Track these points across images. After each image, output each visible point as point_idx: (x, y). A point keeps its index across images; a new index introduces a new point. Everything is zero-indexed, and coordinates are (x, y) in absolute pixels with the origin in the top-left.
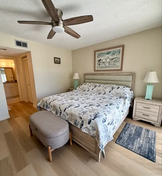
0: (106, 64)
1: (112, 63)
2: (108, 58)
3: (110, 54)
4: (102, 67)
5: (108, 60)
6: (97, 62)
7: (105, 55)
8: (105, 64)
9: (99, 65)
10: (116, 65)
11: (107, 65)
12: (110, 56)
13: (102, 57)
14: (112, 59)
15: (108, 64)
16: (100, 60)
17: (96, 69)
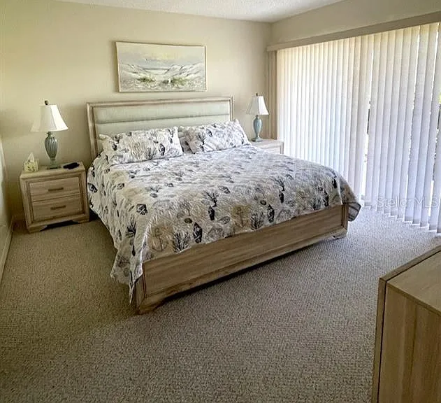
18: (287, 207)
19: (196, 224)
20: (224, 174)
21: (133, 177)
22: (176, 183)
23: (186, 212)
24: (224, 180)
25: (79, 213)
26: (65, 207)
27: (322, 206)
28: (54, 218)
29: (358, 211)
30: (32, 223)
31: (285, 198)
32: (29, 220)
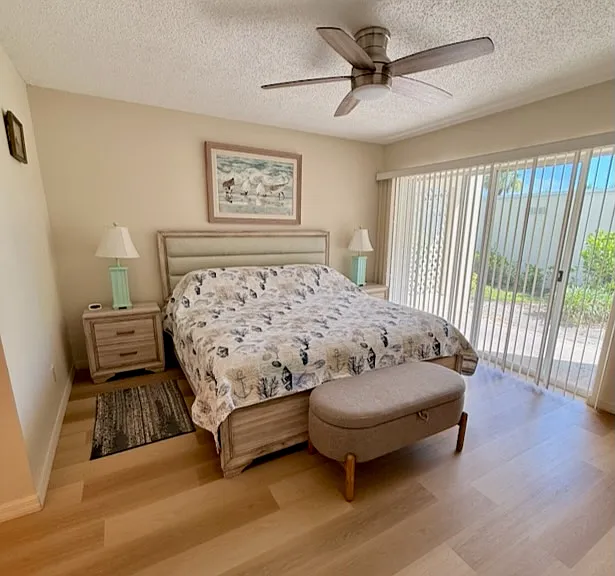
0: (255, 200)
1: (273, 199)
2: (260, 180)
3: (266, 171)
4: (239, 209)
5: (260, 189)
6: (216, 187)
7: (249, 170)
8: (250, 200)
9: (229, 199)
10: (285, 206)
11: (259, 203)
12: (265, 178)
13: (239, 172)
14: (273, 188)
15: (261, 200)
16: (232, 181)
17: (217, 213)
18: (391, 352)
19: (286, 368)
20: (319, 319)
21: (217, 317)
22: (265, 327)
23: (273, 354)
24: (318, 325)
25: (153, 361)
26: (136, 353)
27: (430, 354)
28: (124, 365)
29: (476, 362)
30: (97, 370)
31: (389, 342)
32: (93, 367)
